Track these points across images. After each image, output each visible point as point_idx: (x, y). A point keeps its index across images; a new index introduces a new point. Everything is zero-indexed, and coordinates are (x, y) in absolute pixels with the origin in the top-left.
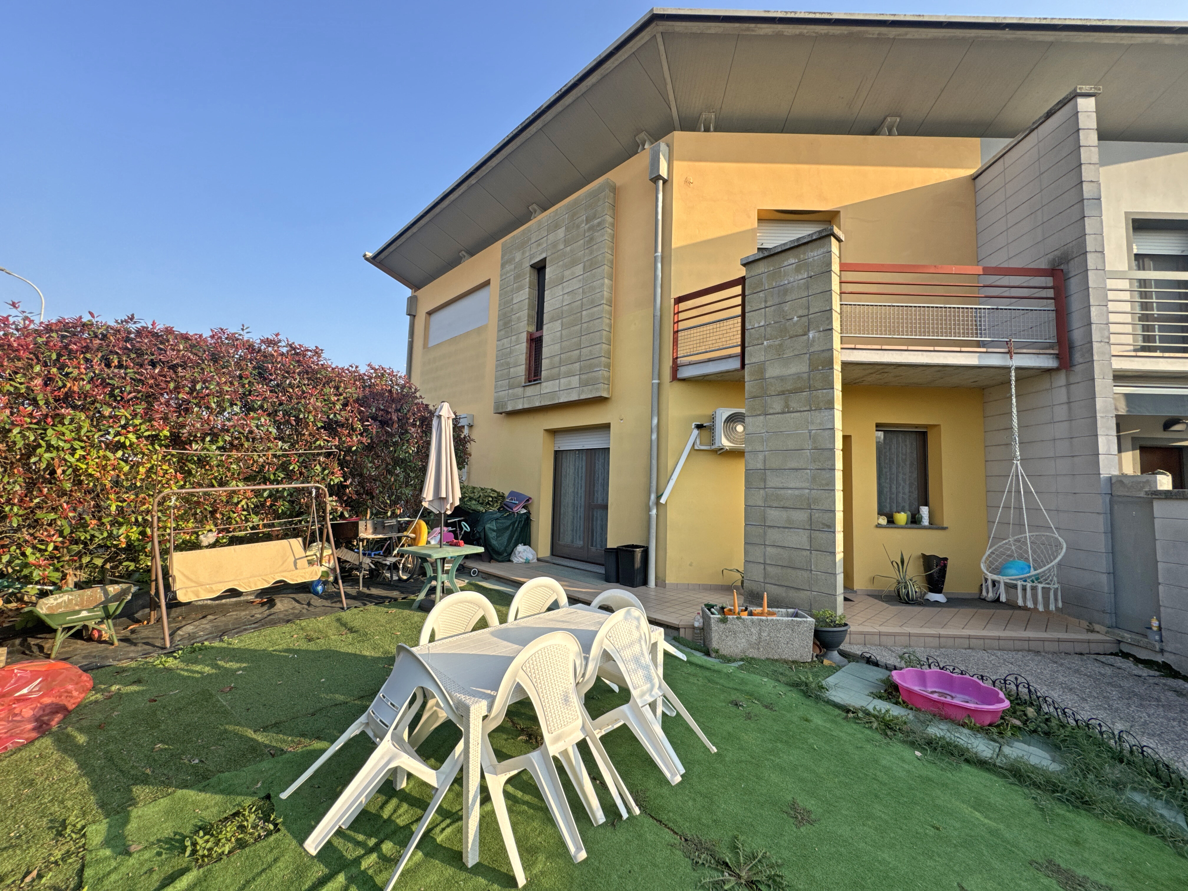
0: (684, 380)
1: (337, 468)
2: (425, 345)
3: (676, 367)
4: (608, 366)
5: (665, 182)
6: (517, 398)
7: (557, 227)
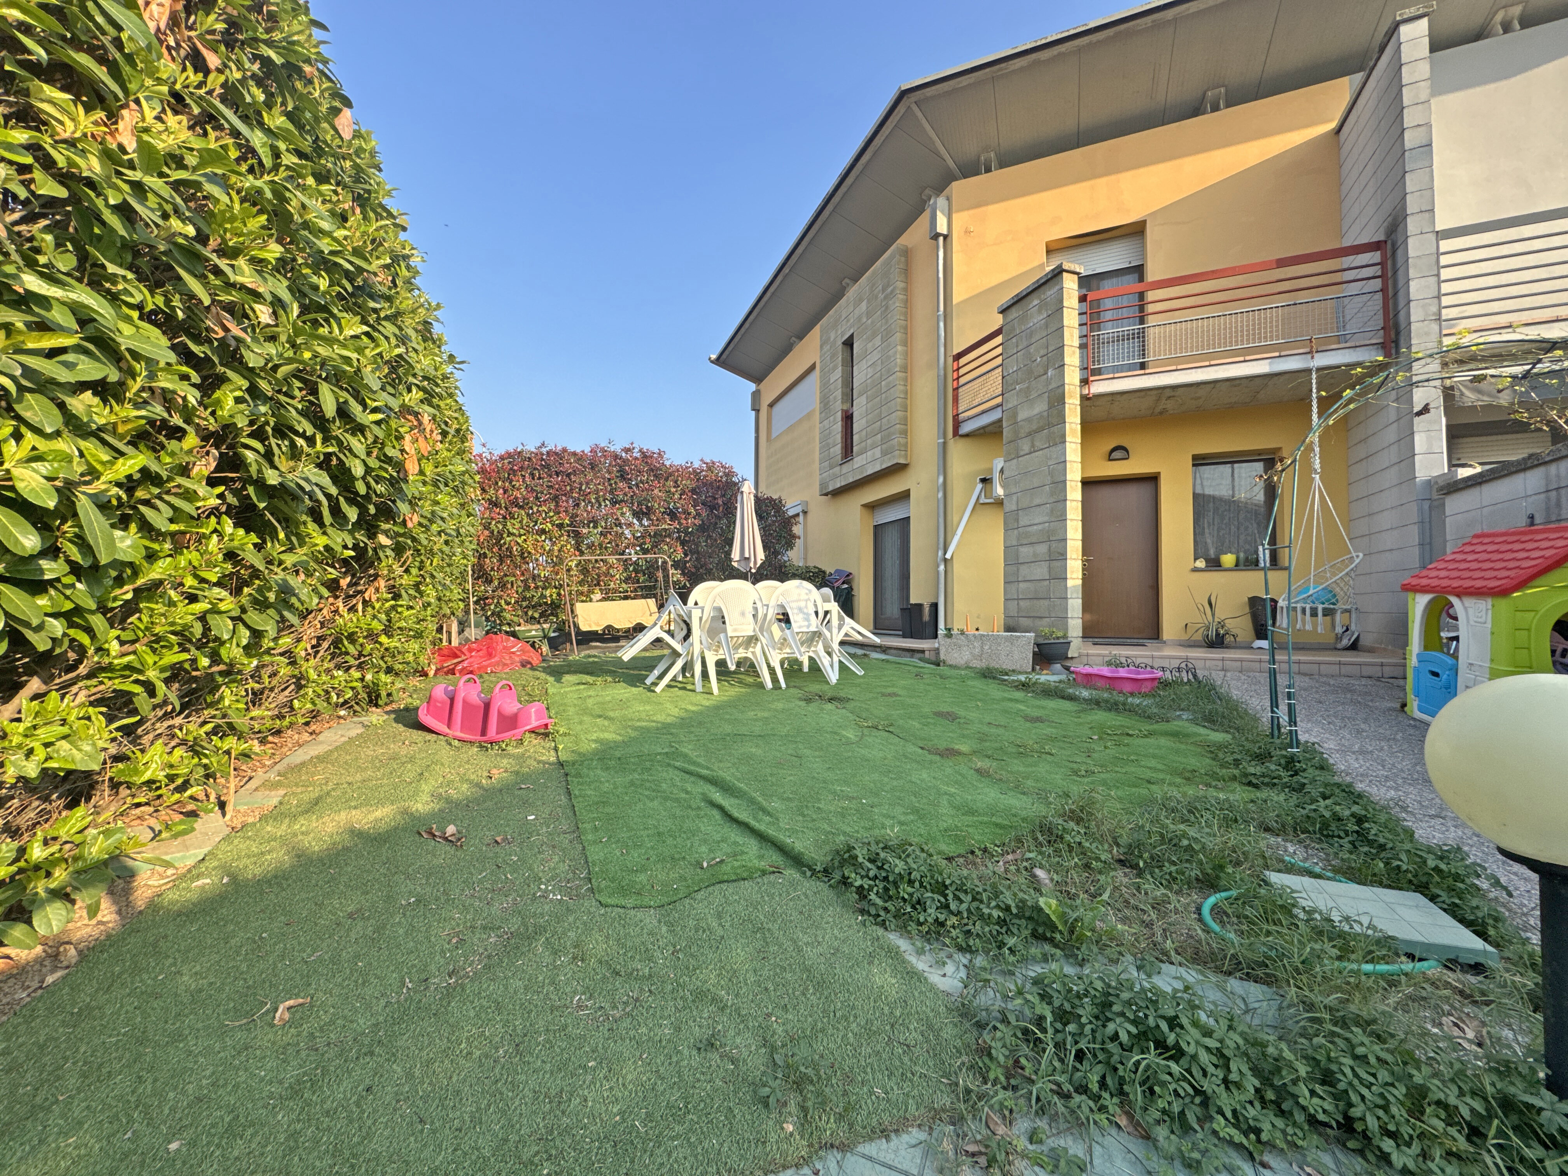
0: (967, 435)
1: (679, 548)
2: (769, 439)
3: (957, 424)
4: (905, 433)
5: (946, 237)
6: (835, 477)
7: (861, 300)
